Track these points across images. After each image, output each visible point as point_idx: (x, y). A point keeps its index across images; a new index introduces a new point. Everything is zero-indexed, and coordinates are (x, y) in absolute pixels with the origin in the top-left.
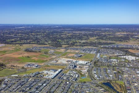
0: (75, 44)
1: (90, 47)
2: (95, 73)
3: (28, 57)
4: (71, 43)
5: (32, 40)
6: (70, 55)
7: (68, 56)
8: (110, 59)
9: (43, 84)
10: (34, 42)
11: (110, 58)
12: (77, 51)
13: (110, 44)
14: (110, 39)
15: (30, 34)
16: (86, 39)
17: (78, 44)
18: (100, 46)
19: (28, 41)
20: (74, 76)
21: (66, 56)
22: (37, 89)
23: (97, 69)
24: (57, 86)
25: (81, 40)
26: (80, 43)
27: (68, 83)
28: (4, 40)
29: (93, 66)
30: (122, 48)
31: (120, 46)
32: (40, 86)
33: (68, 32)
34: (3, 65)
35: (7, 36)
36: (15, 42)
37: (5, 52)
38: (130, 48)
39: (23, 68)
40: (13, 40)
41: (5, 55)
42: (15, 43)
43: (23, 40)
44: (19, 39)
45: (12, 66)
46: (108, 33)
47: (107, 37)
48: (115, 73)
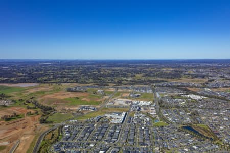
0: (122, 82)
1: (141, 86)
2: (167, 116)
3: (77, 98)
4: (118, 82)
5: (68, 78)
6: (125, 95)
7: (123, 96)
8: (174, 99)
9: (115, 131)
10: (72, 81)
11: (173, 97)
12: (130, 91)
13: (162, 81)
14: (158, 76)
15: (63, 71)
16: (132, 77)
17: (126, 82)
18: (151, 84)
19: (65, 79)
20: (145, 120)
21: (120, 97)
22: (111, 136)
23: (166, 111)
24: (133, 132)
25: (127, 77)
26: (127, 80)
27: (143, 128)
28: (35, 79)
29: (159, 107)
30: (179, 86)
31: (174, 84)
32: (113, 133)
33: (106, 68)
34: (51, 109)
35: (36, 74)
36: (49, 80)
37: (43, 92)
38: (187, 86)
39: (78, 112)
40: (46, 78)
41: (46, 96)
42: (49, 82)
43: (57, 78)
44: (51, 77)
45: (62, 109)
46: (153, 69)
47: (154, 74)
48: (190, 115)
